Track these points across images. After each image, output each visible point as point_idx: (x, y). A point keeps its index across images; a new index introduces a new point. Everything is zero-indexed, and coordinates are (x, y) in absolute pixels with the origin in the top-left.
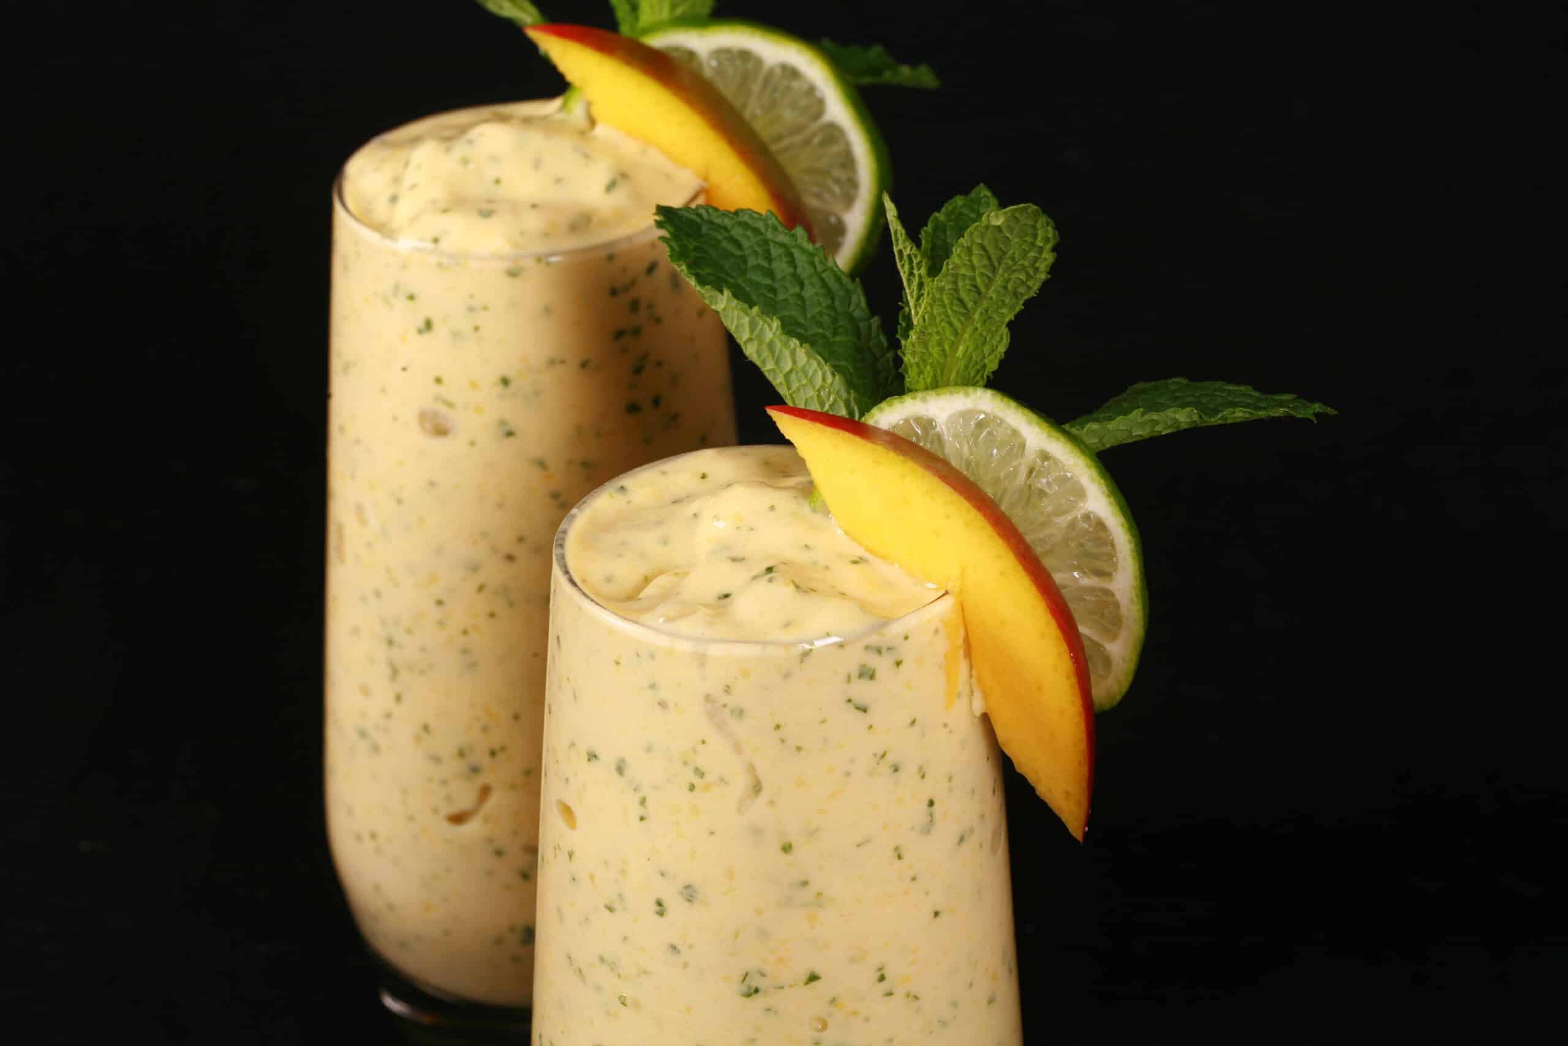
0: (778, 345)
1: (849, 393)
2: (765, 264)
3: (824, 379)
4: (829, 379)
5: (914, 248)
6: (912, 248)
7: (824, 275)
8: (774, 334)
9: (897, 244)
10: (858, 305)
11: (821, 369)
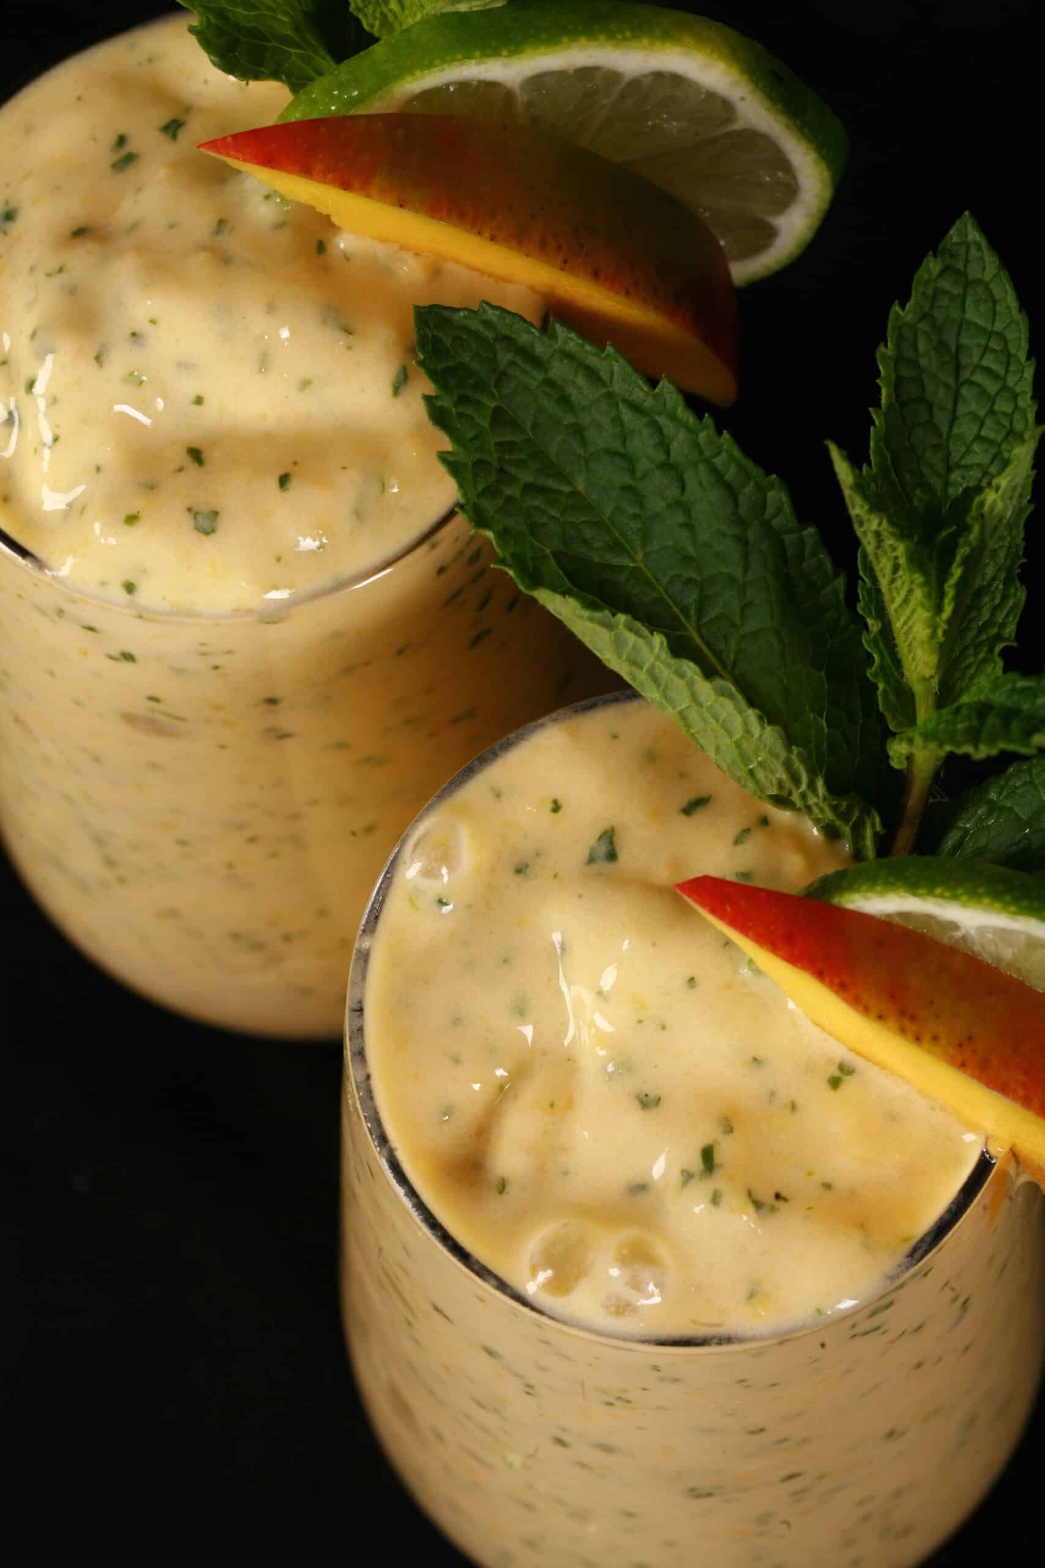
0: (665, 673)
1: (790, 751)
2: (617, 445)
3: (748, 731)
4: (756, 729)
5: (885, 524)
6: (880, 524)
7: (718, 461)
8: (658, 658)
9: (854, 507)
10: (779, 510)
11: (740, 712)
